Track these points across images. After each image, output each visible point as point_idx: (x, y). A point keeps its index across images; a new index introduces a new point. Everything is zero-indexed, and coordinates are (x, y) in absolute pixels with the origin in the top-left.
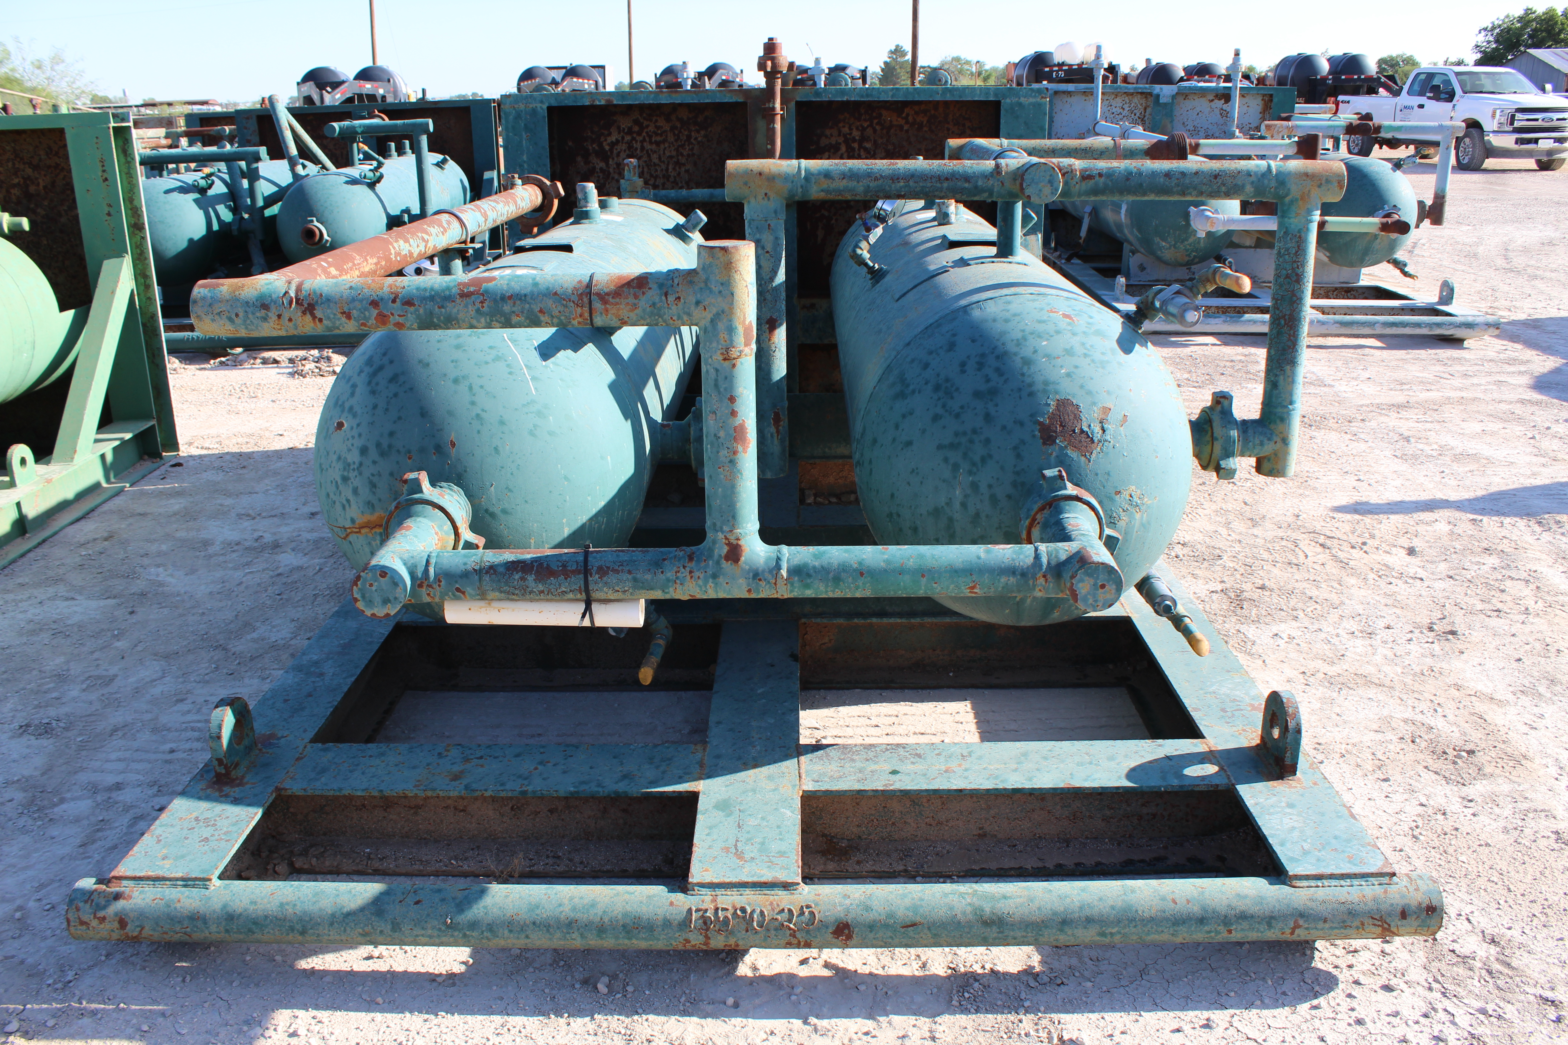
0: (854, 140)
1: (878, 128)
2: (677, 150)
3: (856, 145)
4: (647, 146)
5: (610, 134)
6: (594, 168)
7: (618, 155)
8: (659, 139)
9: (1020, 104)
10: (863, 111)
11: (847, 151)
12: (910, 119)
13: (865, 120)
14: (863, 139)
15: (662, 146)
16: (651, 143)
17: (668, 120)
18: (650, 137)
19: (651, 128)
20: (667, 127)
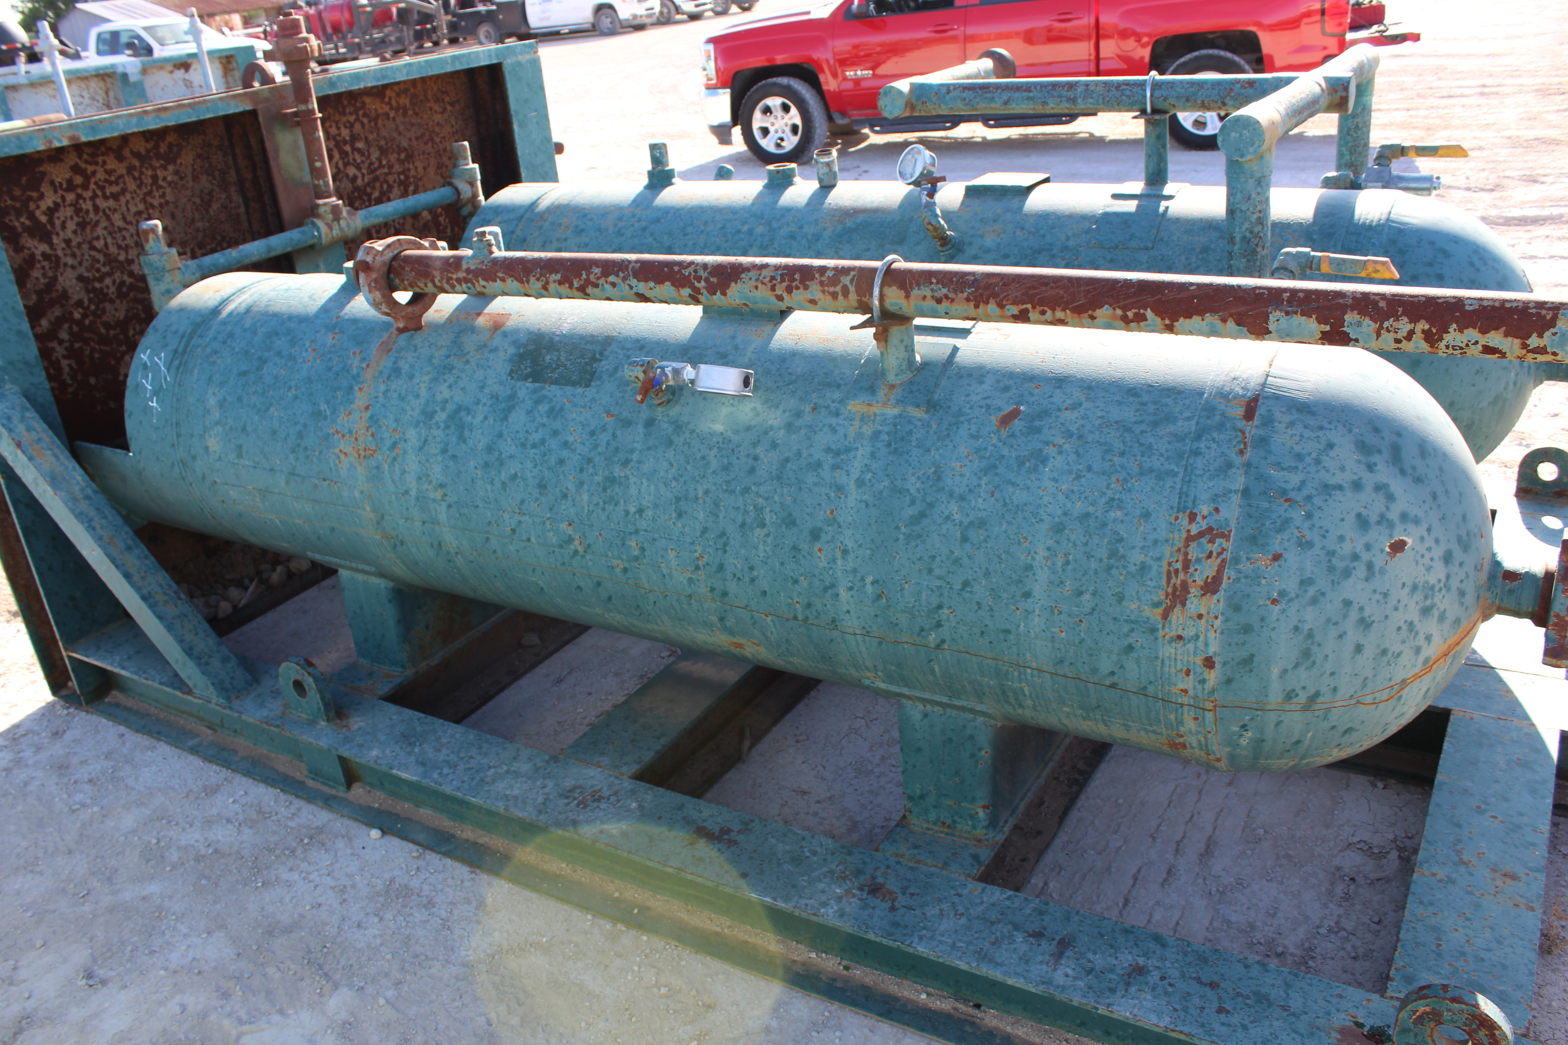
0: (345, 142)
1: (365, 120)
2: (144, 201)
3: (348, 148)
4: (101, 203)
5: (42, 196)
6: (32, 255)
7: (63, 227)
8: (115, 189)
9: (519, 64)
10: (345, 103)
11: (341, 158)
12: (394, 103)
13: (351, 114)
14: (354, 138)
15: (123, 199)
16: (106, 197)
17: (120, 158)
18: (102, 188)
19: (101, 175)
20: (121, 169)
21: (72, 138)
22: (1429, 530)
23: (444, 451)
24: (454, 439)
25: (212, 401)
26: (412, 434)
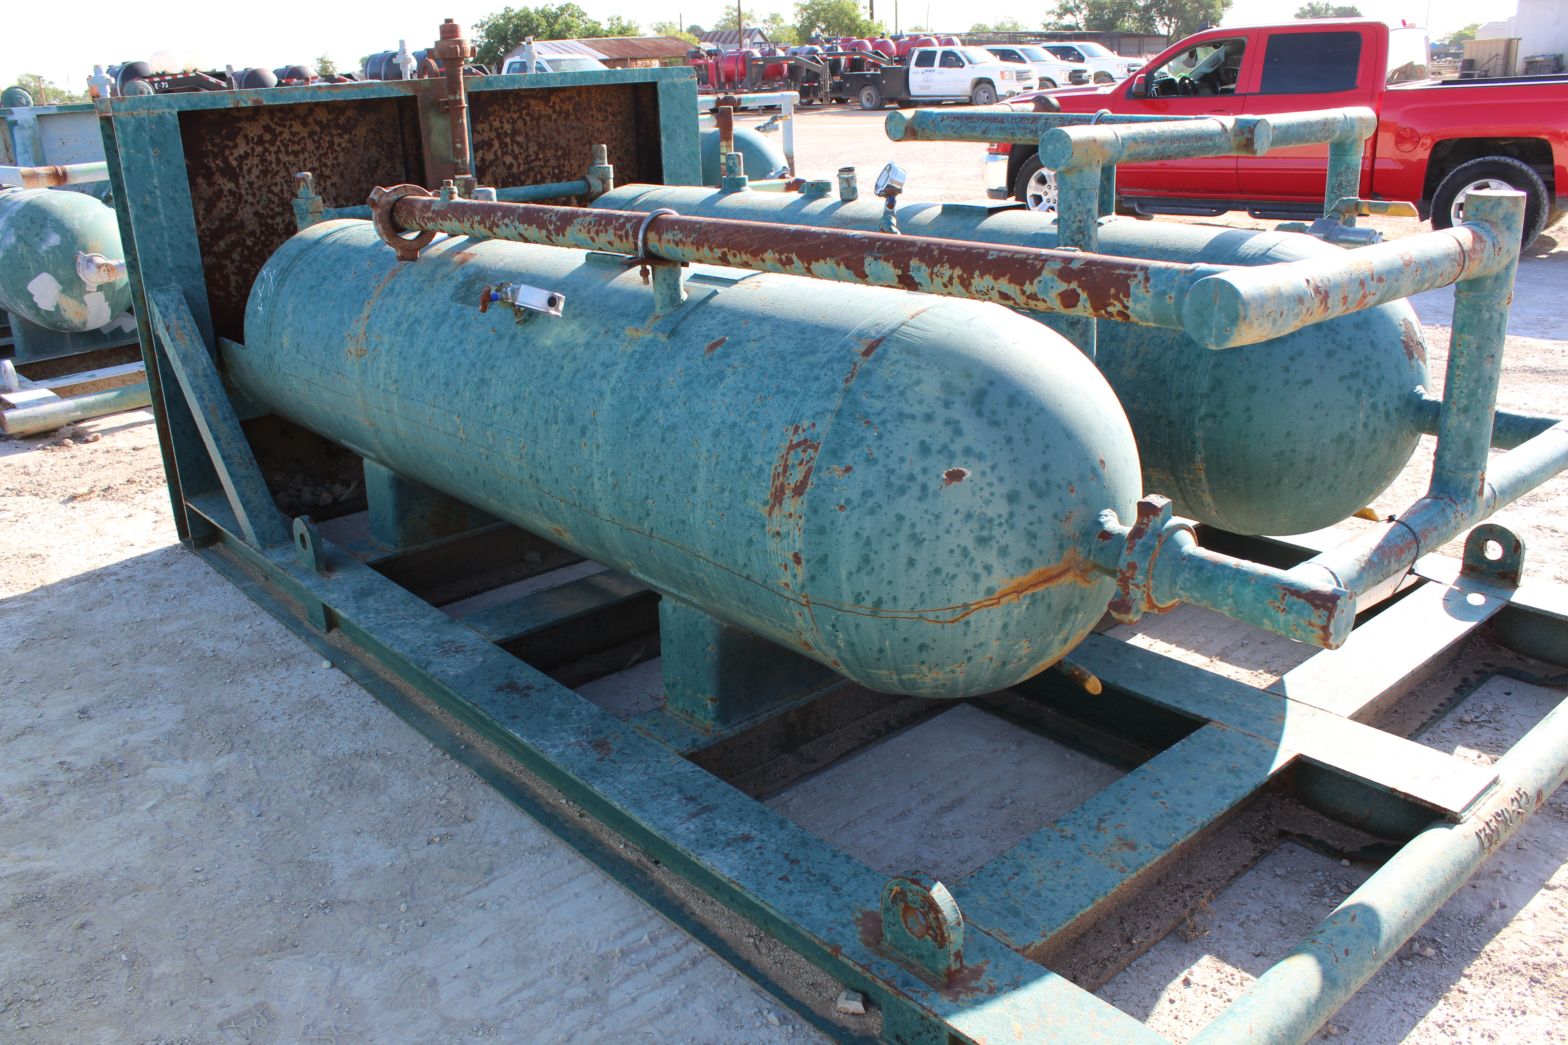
0: (506, 135)
1: (528, 119)
2: (319, 160)
3: (508, 140)
4: (283, 157)
5: (236, 146)
6: (221, 191)
7: (249, 171)
8: (296, 148)
9: (674, 85)
10: (511, 102)
11: (500, 147)
12: (557, 107)
13: (515, 112)
14: (515, 132)
15: (301, 157)
16: (287, 153)
17: (305, 124)
18: (286, 146)
19: (286, 135)
20: (304, 133)
21: (255, 101)
22: (993, 468)
23: (401, 353)
24: (407, 344)
25: (290, 308)
26: (387, 339)
